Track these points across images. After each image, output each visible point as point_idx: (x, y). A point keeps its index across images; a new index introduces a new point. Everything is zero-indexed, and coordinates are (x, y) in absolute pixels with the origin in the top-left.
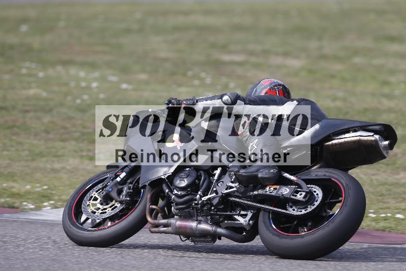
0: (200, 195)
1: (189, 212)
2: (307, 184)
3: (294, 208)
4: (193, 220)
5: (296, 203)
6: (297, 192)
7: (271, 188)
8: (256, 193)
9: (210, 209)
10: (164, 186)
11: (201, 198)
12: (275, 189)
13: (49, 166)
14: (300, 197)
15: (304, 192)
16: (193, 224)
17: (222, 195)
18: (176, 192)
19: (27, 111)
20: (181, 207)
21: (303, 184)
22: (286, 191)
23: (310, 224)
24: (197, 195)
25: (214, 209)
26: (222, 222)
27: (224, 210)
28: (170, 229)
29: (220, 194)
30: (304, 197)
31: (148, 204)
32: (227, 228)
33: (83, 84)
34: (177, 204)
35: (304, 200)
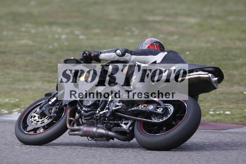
0: (99, 111)
1: (92, 121)
2: (164, 103)
3: (156, 118)
4: (94, 127)
5: (157, 115)
6: (158, 108)
7: (142, 106)
8: (133, 109)
9: (105, 120)
10: (78, 106)
11: (99, 112)
12: (145, 106)
13: (22, 87)
14: (160, 111)
15: (162, 108)
16: (94, 129)
17: (112, 111)
18: (84, 109)
19: (18, 54)
20: (88, 118)
21: (162, 103)
22: (151, 107)
23: (164, 128)
24: (97, 111)
25: (107, 119)
26: (112, 128)
27: (114, 120)
28: (80, 133)
29: (111, 110)
30: (162, 111)
31: (68, 117)
32: (116, 132)
33: (57, 36)
34: (85, 117)
35: (162, 113)
